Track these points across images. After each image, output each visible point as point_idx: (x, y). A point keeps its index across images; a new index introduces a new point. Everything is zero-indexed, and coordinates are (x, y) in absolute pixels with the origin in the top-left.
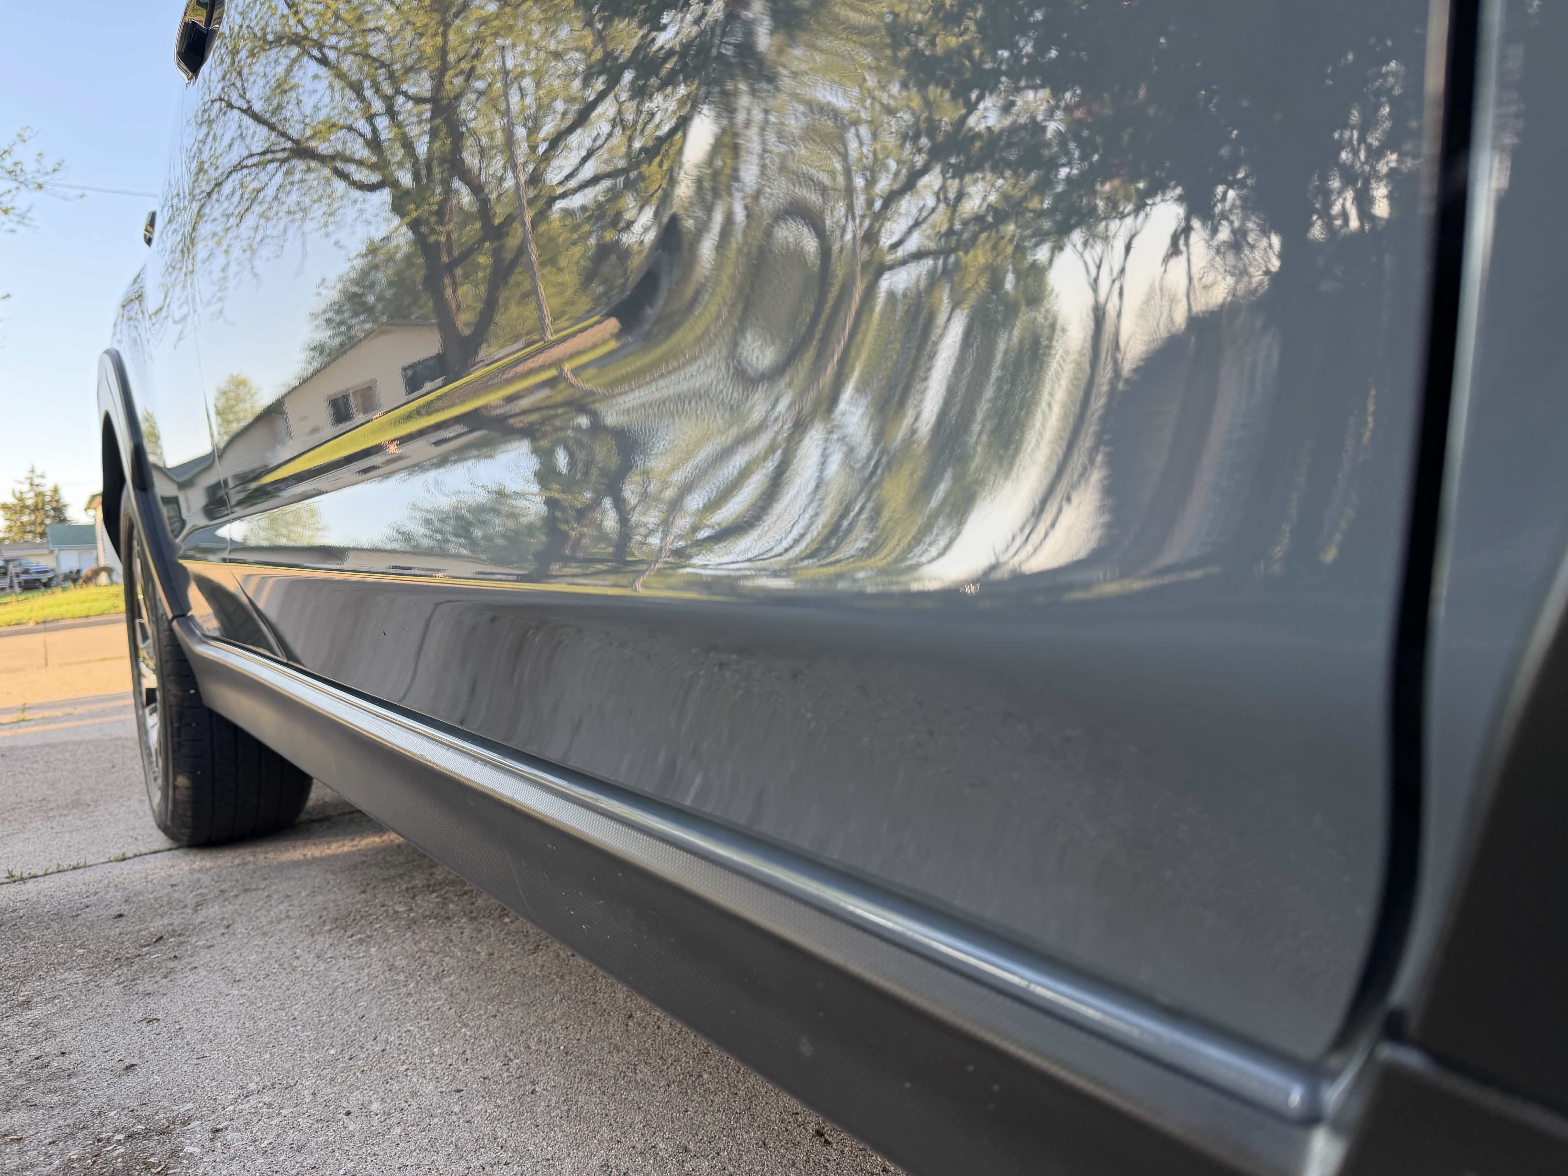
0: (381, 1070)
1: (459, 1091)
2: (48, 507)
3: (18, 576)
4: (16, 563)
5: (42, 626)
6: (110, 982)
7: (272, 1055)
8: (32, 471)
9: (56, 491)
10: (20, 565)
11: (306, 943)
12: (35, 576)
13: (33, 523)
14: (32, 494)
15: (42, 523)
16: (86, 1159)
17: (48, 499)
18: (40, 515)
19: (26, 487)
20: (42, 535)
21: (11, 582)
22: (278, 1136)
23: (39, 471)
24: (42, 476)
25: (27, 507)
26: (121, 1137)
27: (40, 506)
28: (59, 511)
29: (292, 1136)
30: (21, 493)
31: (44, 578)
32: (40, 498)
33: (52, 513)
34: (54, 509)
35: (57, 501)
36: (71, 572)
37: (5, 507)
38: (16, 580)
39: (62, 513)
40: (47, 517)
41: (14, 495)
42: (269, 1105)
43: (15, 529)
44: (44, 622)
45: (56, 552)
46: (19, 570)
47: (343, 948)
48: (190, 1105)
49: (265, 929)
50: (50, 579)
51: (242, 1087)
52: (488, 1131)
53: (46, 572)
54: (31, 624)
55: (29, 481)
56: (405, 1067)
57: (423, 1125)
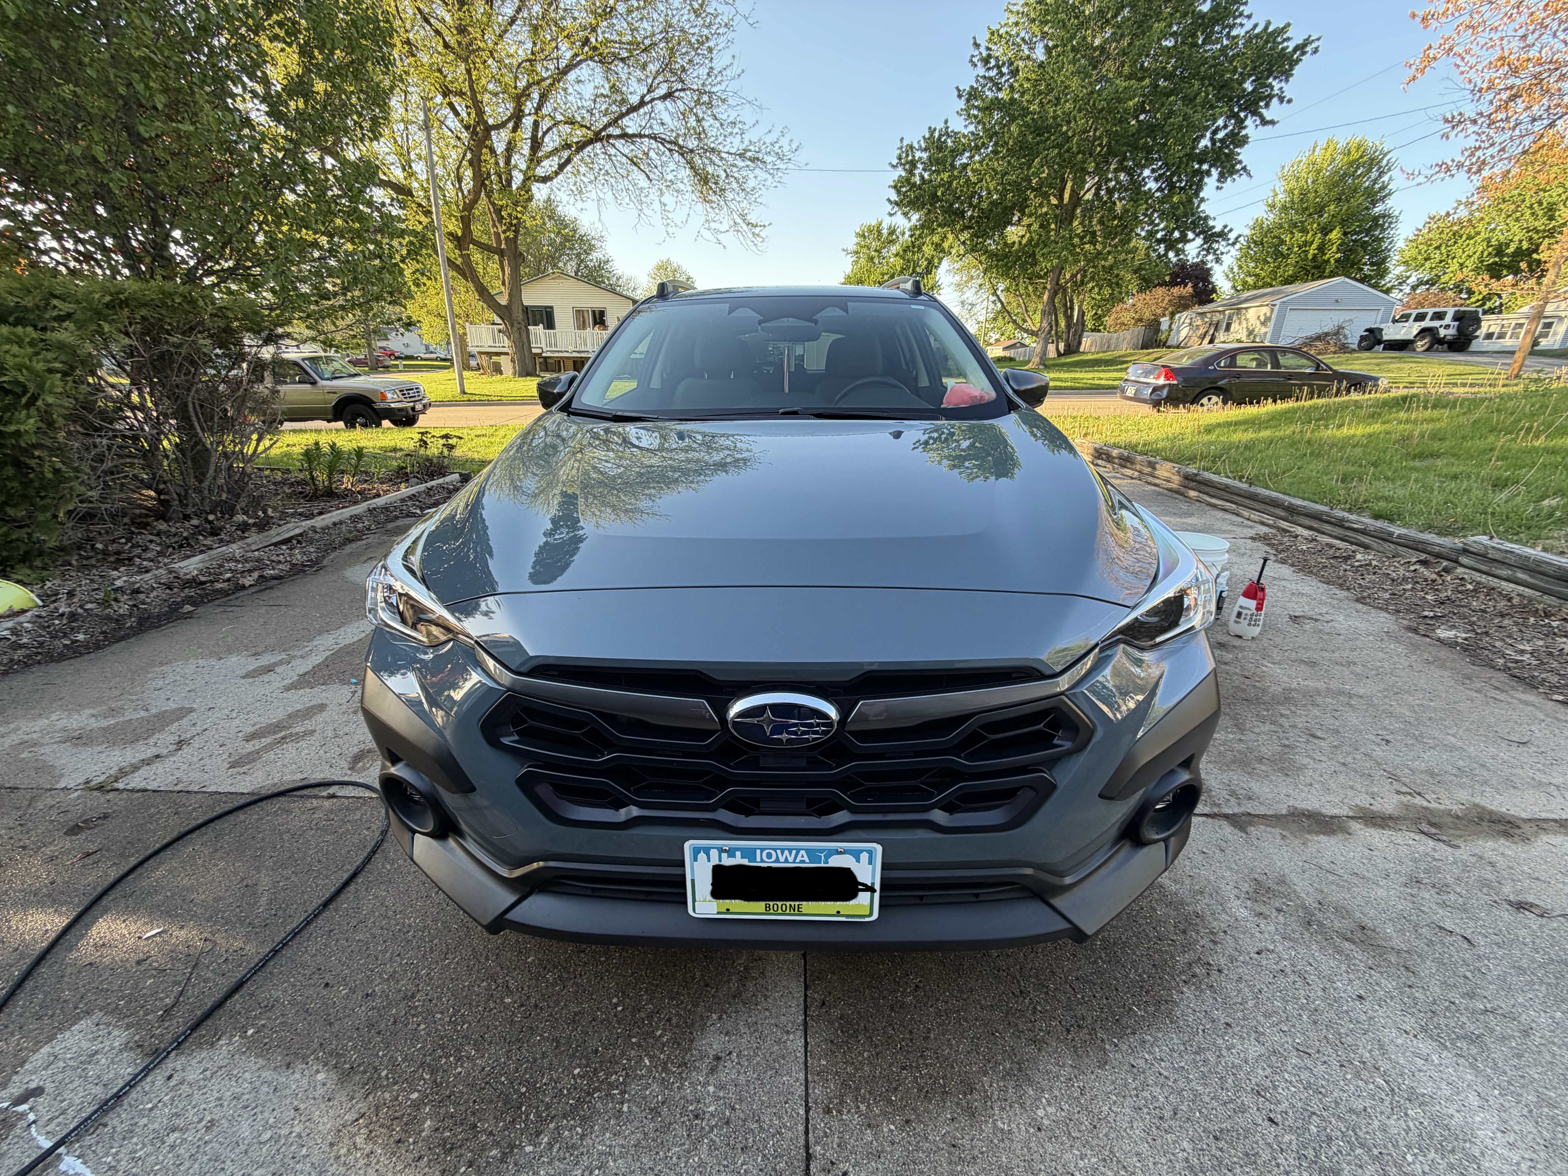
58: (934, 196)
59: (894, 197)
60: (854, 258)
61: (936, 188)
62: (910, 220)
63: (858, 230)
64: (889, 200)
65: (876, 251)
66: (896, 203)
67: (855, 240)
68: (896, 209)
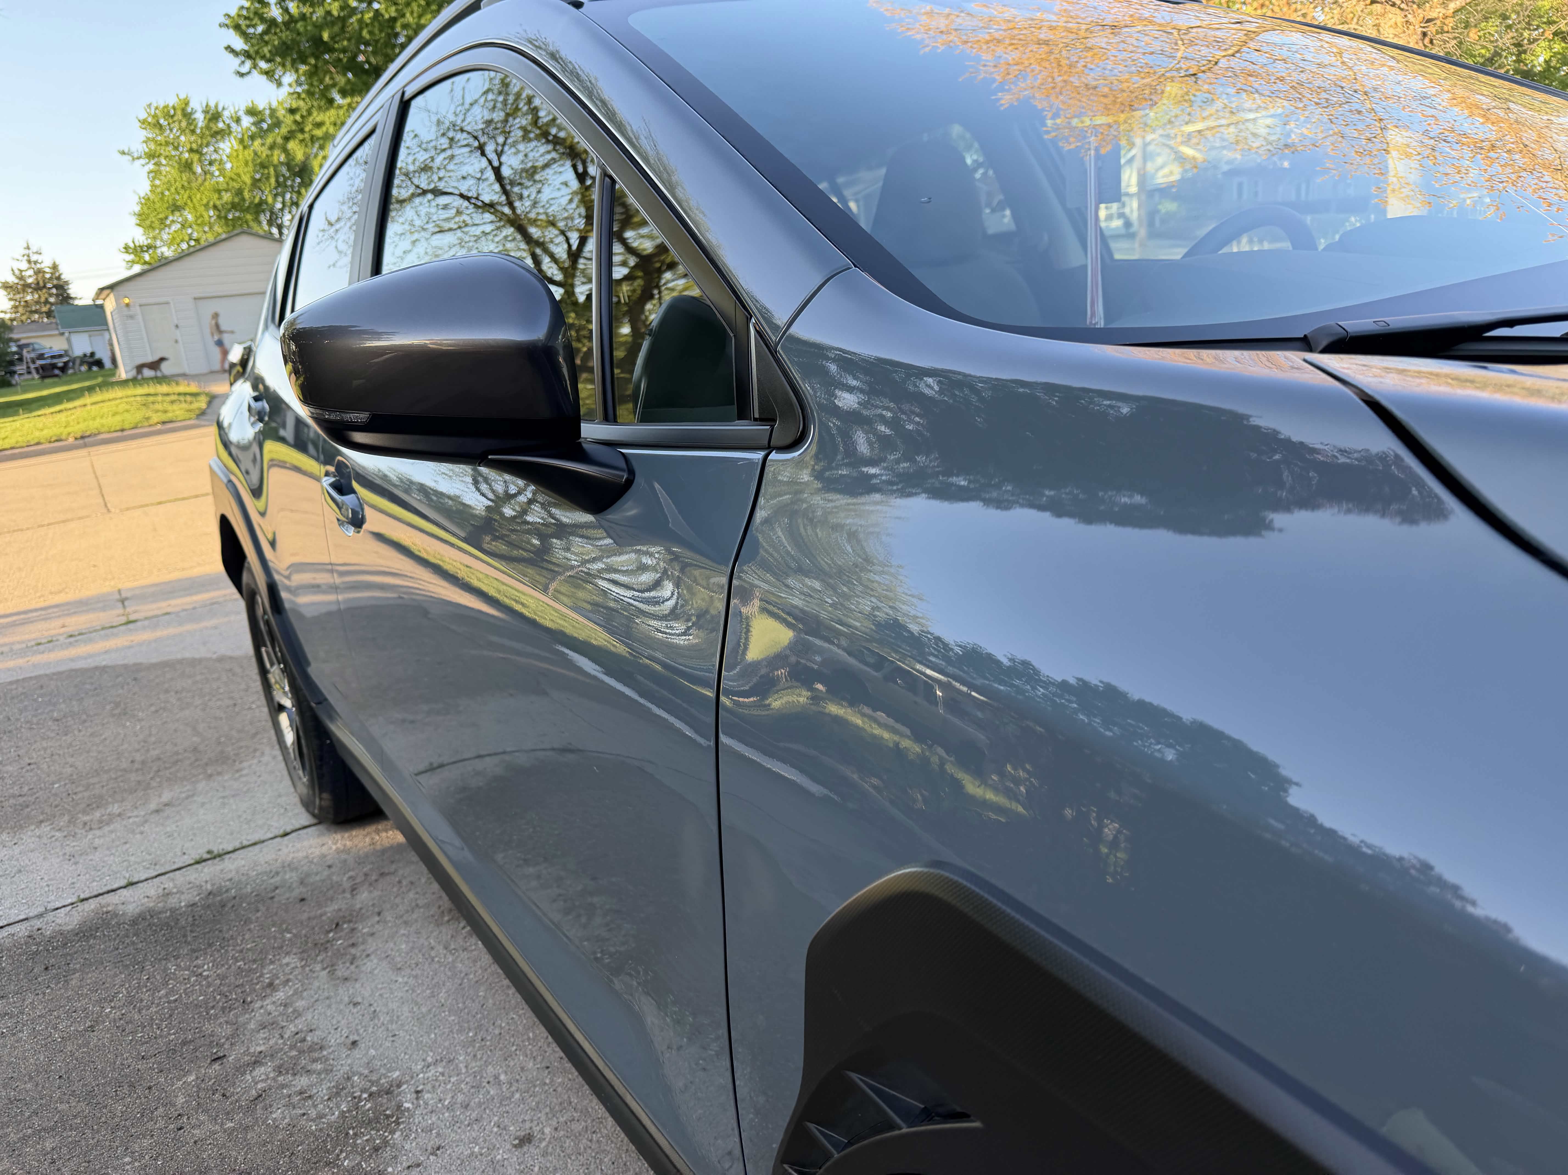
0: (501, 1050)
1: (548, 1068)
2: (49, 285)
3: (34, 362)
4: (30, 349)
5: (81, 442)
6: (318, 967)
7: (436, 1034)
8: (28, 248)
9: (55, 267)
10: (34, 350)
11: (435, 934)
12: (48, 361)
13: (37, 302)
14: (31, 272)
15: (46, 302)
16: (352, 1111)
17: (48, 276)
18: (44, 295)
19: (24, 265)
20: (49, 314)
21: (28, 368)
22: (453, 1097)
23: (34, 248)
24: (39, 253)
25: (29, 286)
26: (365, 1096)
27: (41, 284)
28: (61, 288)
29: (460, 1098)
30: (21, 271)
31: (60, 363)
32: (41, 275)
33: (54, 291)
34: (56, 287)
35: (59, 278)
36: (85, 355)
37: (6, 286)
38: (32, 366)
39: (65, 290)
40: (51, 295)
41: (14, 274)
42: (443, 1074)
43: (21, 309)
44: (82, 437)
45: (67, 334)
46: (33, 355)
47: (460, 940)
48: (397, 1073)
49: (405, 918)
50: (66, 363)
51: (424, 1060)
52: (566, 1097)
53: (60, 356)
54: (71, 440)
55: (26, 257)
56: (515, 1048)
57: (531, 1093)
58: (317, 41)
59: (239, 44)
60: (151, 166)
61: (319, 27)
62: (279, 84)
63: (143, 115)
64: (229, 49)
65: (191, 150)
66: (248, 55)
67: (143, 134)
68: (248, 64)
